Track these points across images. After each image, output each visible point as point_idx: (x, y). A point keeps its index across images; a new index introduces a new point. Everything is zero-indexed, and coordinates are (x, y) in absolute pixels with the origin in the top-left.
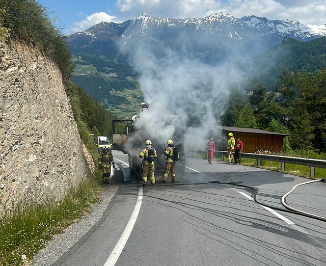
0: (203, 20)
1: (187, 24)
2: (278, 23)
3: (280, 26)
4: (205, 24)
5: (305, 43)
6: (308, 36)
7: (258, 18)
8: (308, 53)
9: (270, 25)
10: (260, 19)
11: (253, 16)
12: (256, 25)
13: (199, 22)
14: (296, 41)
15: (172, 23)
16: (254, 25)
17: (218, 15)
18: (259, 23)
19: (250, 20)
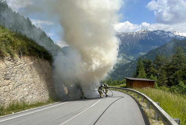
0: (136, 33)
1: (129, 35)
2: (169, 33)
3: (170, 34)
4: (137, 34)
5: (182, 41)
6: (183, 38)
7: (160, 31)
8: (183, 45)
9: (166, 34)
10: (161, 31)
11: (158, 30)
12: (160, 34)
13: (135, 34)
14: (177, 40)
15: (123, 34)
16: (158, 34)
17: (143, 30)
18: (161, 33)
19: (157, 32)
